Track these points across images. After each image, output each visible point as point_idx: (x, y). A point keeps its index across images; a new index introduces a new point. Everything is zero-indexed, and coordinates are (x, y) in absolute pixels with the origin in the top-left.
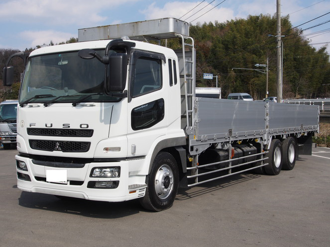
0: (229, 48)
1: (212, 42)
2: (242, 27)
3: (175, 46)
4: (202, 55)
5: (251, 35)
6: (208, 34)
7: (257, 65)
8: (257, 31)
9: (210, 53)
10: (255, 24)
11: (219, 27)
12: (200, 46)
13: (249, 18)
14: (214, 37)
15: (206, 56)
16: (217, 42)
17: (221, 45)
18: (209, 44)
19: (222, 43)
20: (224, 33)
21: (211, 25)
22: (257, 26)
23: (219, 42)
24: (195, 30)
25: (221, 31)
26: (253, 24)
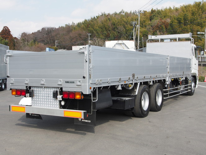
0: (181, 23)
1: (171, 19)
2: (190, 9)
3: (147, 22)
4: (164, 27)
5: (196, 14)
6: (168, 14)
7: (199, 33)
8: (200, 11)
9: (169, 26)
10: (198, 7)
11: (175, 10)
12: (162, 22)
13: (194, 3)
14: (172, 16)
15: (166, 28)
16: (174, 19)
17: (176, 21)
18: (169, 21)
19: (177, 20)
20: (178, 13)
21: (170, 9)
22: (200, 8)
23: (175, 19)
24: (160, 12)
25: (176, 12)
26: (197, 7)
